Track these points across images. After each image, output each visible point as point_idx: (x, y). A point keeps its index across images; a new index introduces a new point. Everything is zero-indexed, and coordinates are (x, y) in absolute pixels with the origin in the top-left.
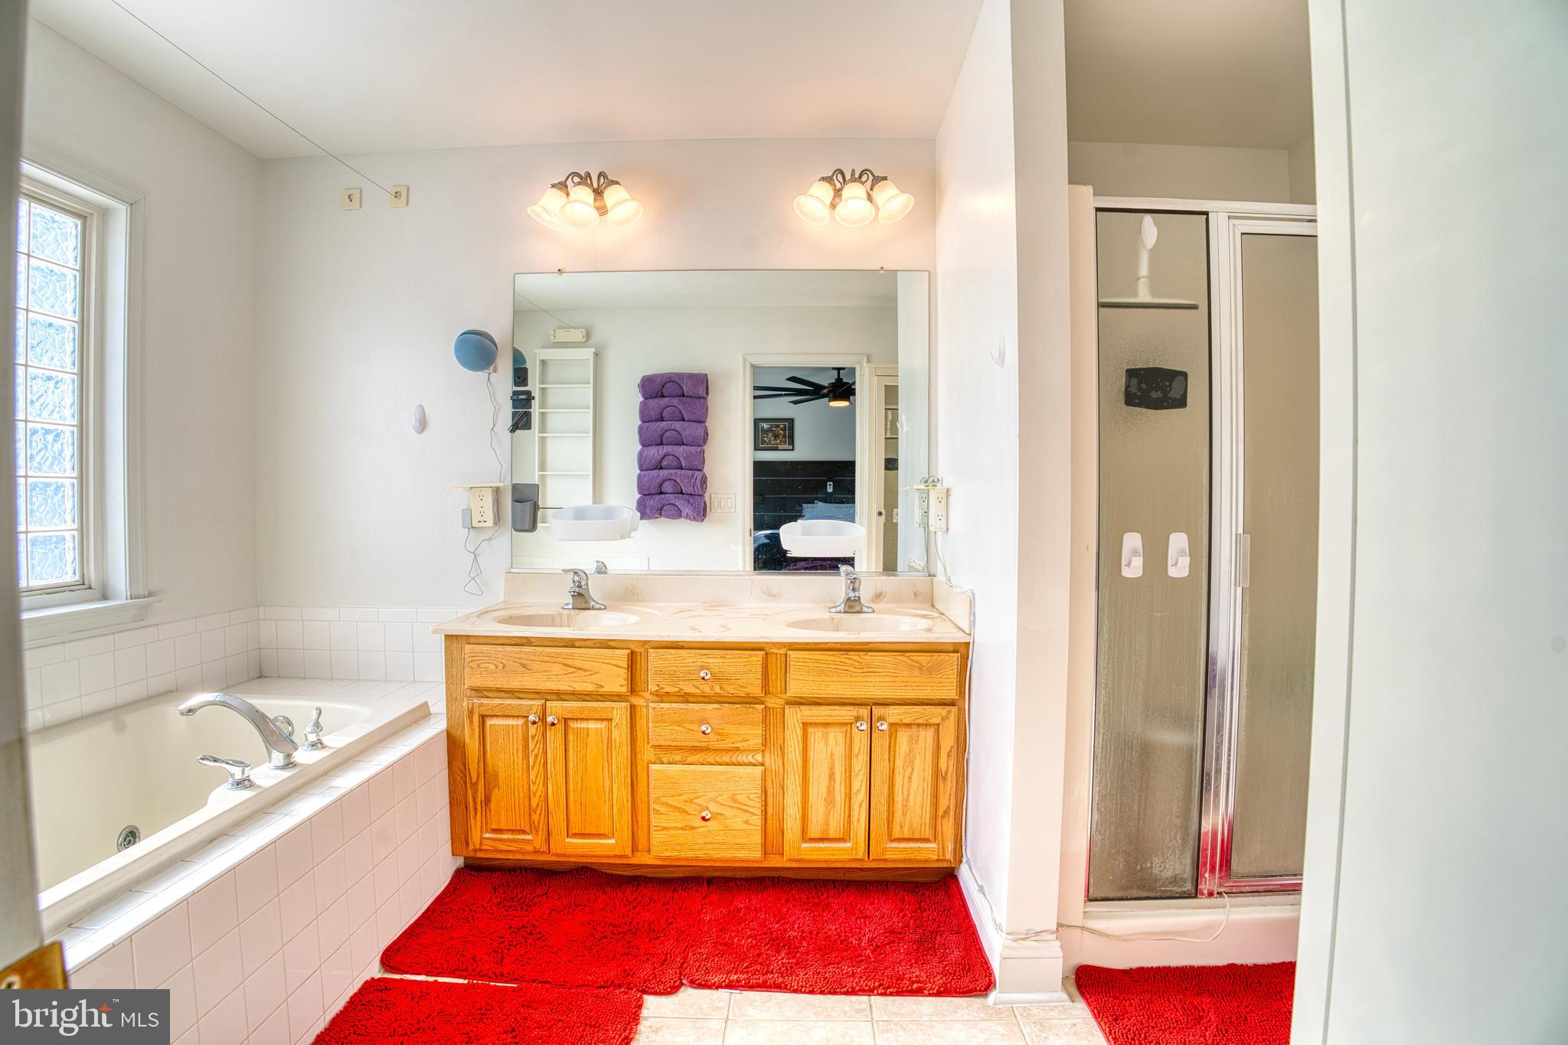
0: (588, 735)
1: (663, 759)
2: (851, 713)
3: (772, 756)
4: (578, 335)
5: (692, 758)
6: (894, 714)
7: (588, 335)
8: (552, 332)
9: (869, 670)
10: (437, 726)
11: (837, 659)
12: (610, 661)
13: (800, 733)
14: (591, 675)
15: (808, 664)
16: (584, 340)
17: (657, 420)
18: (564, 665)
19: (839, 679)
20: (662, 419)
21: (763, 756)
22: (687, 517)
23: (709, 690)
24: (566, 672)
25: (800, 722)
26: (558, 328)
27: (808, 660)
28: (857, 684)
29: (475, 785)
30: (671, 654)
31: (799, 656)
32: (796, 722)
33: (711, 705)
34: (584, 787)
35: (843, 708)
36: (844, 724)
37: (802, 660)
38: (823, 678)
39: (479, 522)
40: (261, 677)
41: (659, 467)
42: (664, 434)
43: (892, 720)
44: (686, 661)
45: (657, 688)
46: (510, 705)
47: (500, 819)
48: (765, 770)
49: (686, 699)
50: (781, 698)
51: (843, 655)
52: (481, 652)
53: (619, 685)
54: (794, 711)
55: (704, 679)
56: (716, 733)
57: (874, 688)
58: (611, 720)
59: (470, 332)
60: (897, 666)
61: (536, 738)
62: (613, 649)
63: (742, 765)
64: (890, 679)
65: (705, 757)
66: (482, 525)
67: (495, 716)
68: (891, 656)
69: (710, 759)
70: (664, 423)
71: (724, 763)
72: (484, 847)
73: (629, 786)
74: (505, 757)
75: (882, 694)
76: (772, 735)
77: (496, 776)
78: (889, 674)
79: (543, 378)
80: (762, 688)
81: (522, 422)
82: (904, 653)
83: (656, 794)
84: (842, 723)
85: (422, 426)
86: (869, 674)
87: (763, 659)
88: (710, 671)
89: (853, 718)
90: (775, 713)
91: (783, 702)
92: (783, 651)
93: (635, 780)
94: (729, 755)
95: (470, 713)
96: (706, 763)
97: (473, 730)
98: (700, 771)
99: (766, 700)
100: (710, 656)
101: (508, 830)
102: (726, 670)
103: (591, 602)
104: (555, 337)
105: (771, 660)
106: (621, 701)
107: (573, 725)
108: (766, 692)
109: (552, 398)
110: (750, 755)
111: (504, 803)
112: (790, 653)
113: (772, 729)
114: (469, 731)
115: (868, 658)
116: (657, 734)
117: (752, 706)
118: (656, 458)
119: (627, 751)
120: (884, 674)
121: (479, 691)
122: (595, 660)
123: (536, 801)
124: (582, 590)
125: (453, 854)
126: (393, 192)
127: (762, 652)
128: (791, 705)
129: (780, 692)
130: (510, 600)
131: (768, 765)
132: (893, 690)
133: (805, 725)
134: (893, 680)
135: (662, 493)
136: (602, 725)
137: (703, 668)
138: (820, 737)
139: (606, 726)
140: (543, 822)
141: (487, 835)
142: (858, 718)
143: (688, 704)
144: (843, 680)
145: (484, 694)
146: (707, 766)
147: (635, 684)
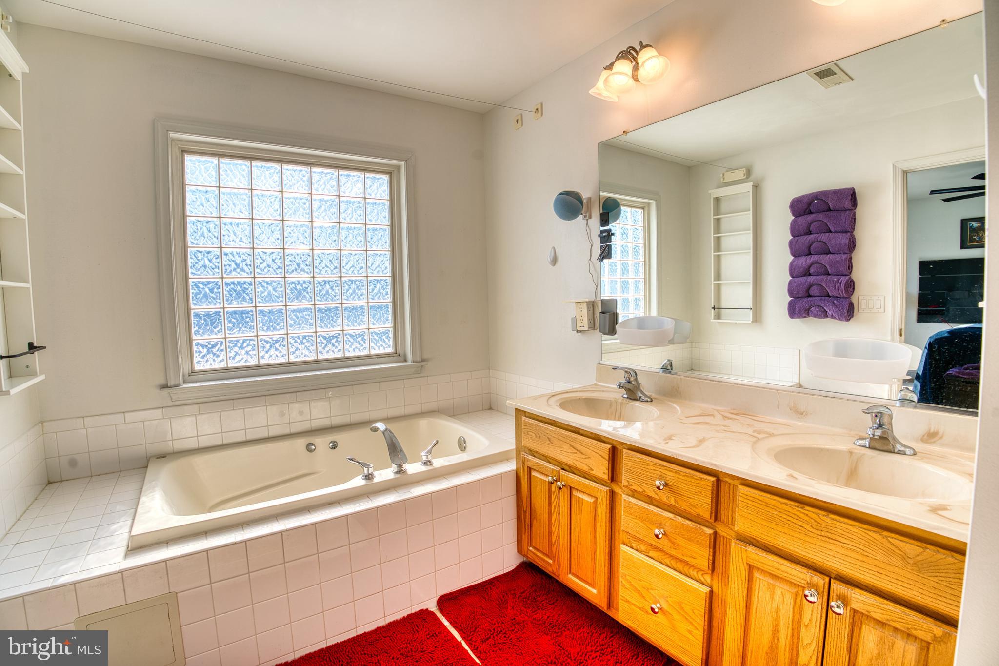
0: (583, 505)
1: (633, 544)
2: (802, 576)
3: (720, 583)
4: (740, 174)
5: (652, 553)
6: (860, 600)
7: (749, 172)
8: (722, 175)
9: (828, 534)
10: (511, 466)
11: (790, 510)
12: (598, 451)
13: (744, 574)
14: (585, 458)
15: (757, 505)
16: (745, 177)
17: (806, 234)
18: (571, 446)
19: (793, 534)
20: (810, 233)
21: (712, 579)
22: (832, 317)
24: (572, 452)
25: (745, 561)
26: (727, 171)
27: (757, 501)
28: (813, 546)
29: (525, 512)
30: (638, 458)
31: (749, 494)
32: (741, 561)
33: (667, 513)
34: (579, 542)
35: (793, 566)
36: (795, 584)
37: (751, 499)
38: (773, 525)
39: (581, 326)
40: (490, 409)
41: (808, 274)
42: (811, 245)
43: (855, 605)
44: (648, 467)
45: (627, 484)
46: (542, 465)
47: (537, 541)
48: (711, 592)
49: (650, 501)
50: (731, 529)
51: (798, 507)
52: (529, 423)
53: (604, 473)
54: (741, 548)
55: (659, 488)
56: (670, 540)
57: (834, 558)
58: (597, 498)
59: (561, 194)
60: (867, 544)
61: (555, 494)
62: (602, 443)
63: (692, 578)
64: (857, 556)
65: (663, 557)
66: (582, 329)
67: (535, 470)
68: (861, 528)
69: (667, 561)
70: (812, 236)
71: (677, 569)
72: (529, 556)
73: (607, 555)
74: (540, 501)
75: (844, 569)
76: (721, 562)
77: (535, 511)
78: (855, 548)
79: (717, 211)
80: (711, 513)
81: (606, 253)
82: (880, 530)
83: (623, 570)
84: (791, 583)
85: (554, 261)
86: (828, 540)
87: (713, 484)
88: (666, 483)
89: (805, 582)
90: (725, 543)
91: (733, 534)
92: (736, 482)
93: (613, 551)
94: (683, 565)
95: (524, 463)
96: (663, 562)
97: (526, 477)
98: (656, 568)
99: (717, 526)
100: (668, 469)
101: (541, 551)
102: (680, 486)
103: (639, 394)
104: (724, 179)
105: (724, 488)
106: (604, 485)
107: (575, 493)
108: (716, 519)
109: (724, 225)
110: (700, 574)
111: (539, 532)
112: (740, 487)
113: (721, 556)
114: (524, 476)
115: (829, 520)
116: (626, 522)
117: (702, 527)
118: (806, 267)
119: (606, 527)
120: (848, 546)
121: (530, 450)
122: (589, 447)
123: (554, 539)
124: (629, 386)
125: (518, 552)
126: (535, 110)
127: (713, 479)
128: (738, 542)
129: (730, 523)
130: (599, 384)
131: (715, 589)
132: (859, 571)
133: (750, 565)
134: (860, 558)
135: (810, 296)
136: (591, 500)
137: (661, 478)
138: (766, 586)
139: (594, 502)
140: (557, 555)
141: (531, 548)
142: (811, 585)
143: (650, 506)
144: (796, 535)
145: (533, 453)
146: (663, 566)
147: (614, 476)
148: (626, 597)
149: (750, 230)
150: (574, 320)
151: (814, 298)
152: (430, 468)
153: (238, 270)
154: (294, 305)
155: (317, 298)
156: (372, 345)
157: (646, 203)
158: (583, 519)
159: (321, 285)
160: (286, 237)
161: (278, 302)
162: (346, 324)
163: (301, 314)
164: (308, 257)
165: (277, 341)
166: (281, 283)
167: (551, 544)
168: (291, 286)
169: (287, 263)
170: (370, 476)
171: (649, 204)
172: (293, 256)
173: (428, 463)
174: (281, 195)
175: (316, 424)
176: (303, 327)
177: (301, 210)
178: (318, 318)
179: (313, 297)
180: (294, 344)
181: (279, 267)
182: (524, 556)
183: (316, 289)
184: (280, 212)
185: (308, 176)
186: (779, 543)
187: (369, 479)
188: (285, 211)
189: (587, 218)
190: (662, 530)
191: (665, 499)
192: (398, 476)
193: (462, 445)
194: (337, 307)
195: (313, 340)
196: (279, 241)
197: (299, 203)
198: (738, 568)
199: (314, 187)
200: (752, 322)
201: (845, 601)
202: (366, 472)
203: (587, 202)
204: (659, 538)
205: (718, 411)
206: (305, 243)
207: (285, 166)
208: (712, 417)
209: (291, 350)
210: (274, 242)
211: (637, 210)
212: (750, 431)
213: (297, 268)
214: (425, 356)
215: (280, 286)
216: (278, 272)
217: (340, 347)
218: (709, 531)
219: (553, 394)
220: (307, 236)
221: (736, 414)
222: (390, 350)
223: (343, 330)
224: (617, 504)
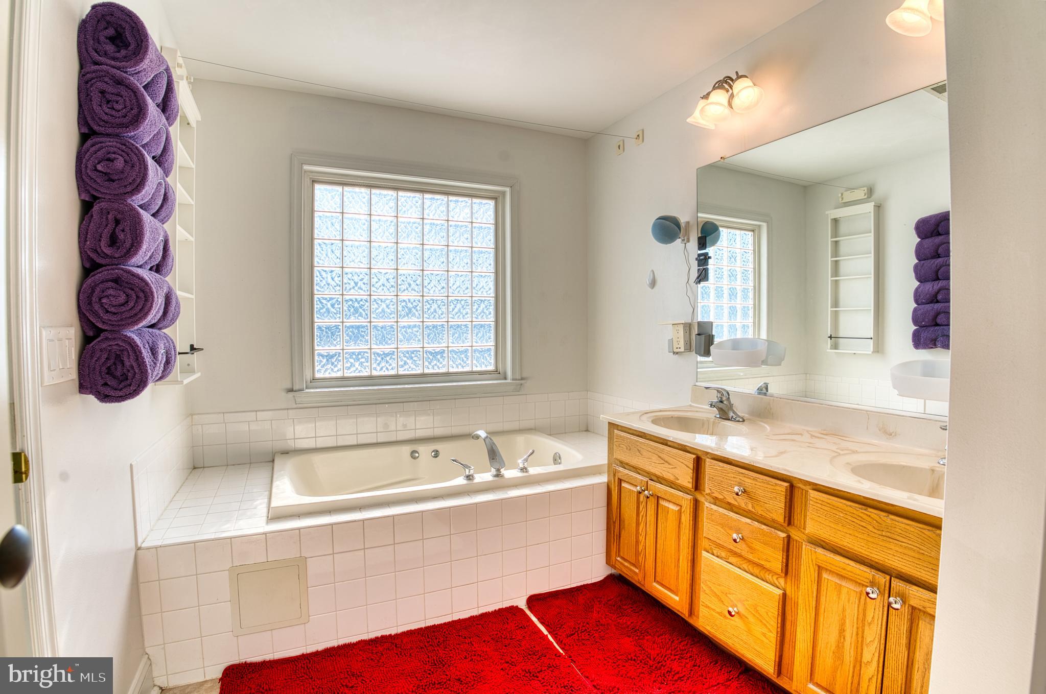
0: (668, 513)
1: (714, 551)
2: (866, 575)
3: (793, 585)
4: (860, 194)
5: (733, 559)
7: (870, 192)
8: (840, 195)
9: (889, 534)
10: (603, 479)
11: (855, 512)
12: (684, 461)
13: (814, 575)
14: (672, 468)
15: (827, 509)
16: (866, 197)
17: (933, 257)
18: (660, 457)
19: (856, 534)
21: (786, 583)
23: (744, 505)
24: (659, 463)
25: (814, 563)
26: (846, 191)
27: (826, 505)
28: (876, 547)
29: (614, 523)
30: (719, 466)
31: (818, 497)
32: (810, 562)
33: (745, 519)
34: (664, 550)
35: (858, 566)
36: (859, 584)
37: (820, 502)
38: (840, 528)
39: (677, 348)
40: (587, 430)
41: (935, 300)
42: (939, 270)
43: (913, 602)
44: (729, 475)
45: (710, 492)
46: (632, 476)
47: (625, 552)
48: (784, 595)
49: (730, 507)
50: (803, 533)
51: (862, 509)
52: (621, 436)
53: (688, 482)
54: (811, 550)
55: (737, 494)
56: (747, 544)
57: (894, 557)
58: (681, 506)
59: (659, 218)
60: (923, 542)
61: (643, 504)
62: (687, 454)
63: (767, 582)
64: (913, 554)
65: (741, 562)
66: (678, 350)
67: (625, 481)
68: (917, 527)
69: (745, 566)
70: (940, 260)
71: (754, 574)
72: (617, 566)
73: (689, 562)
74: (629, 511)
75: (903, 567)
76: (794, 566)
77: (624, 521)
78: (912, 547)
79: (835, 233)
80: (785, 517)
81: (703, 276)
82: (934, 529)
83: (704, 576)
84: (856, 582)
85: (653, 284)
86: (888, 539)
87: (786, 490)
88: (744, 489)
89: (868, 581)
90: (798, 546)
91: (805, 537)
92: (807, 488)
93: (695, 559)
94: (759, 569)
95: (614, 475)
96: (742, 567)
97: (617, 488)
98: (734, 572)
99: (790, 530)
100: (746, 476)
101: (628, 561)
102: (757, 492)
103: (731, 414)
104: (842, 199)
105: (797, 494)
106: (688, 494)
107: (662, 502)
108: (789, 524)
109: (843, 248)
110: (775, 578)
111: (626, 542)
112: (811, 491)
113: (794, 559)
114: (615, 487)
115: (889, 521)
116: (708, 528)
117: (776, 531)
118: (933, 293)
119: (689, 534)
120: (906, 545)
121: (621, 462)
122: (675, 458)
123: (641, 548)
124: (721, 405)
125: (607, 563)
126: (636, 136)
127: (786, 484)
128: (809, 544)
129: (802, 527)
130: (693, 404)
131: (788, 592)
132: (916, 569)
133: (819, 567)
134: (917, 556)
135: (937, 325)
136: (676, 508)
137: (740, 485)
138: (834, 586)
139: (678, 510)
140: (643, 564)
141: (619, 559)
142: (873, 584)
143: (730, 512)
144: (860, 536)
145: (623, 464)
146: (740, 571)
147: (697, 484)
148: (706, 603)
149: (871, 253)
150: (671, 342)
151: (942, 327)
152: (525, 474)
153: (356, 288)
154: (404, 322)
155: (425, 316)
156: (475, 362)
157: (756, 225)
158: (668, 527)
159: (429, 304)
160: (400, 259)
161: (390, 318)
162: (452, 341)
163: (410, 330)
164: (418, 277)
165: (388, 355)
166: (393, 300)
167: (637, 553)
168: (402, 304)
169: (399, 282)
170: (471, 477)
171: (759, 226)
172: (405, 276)
173: (525, 470)
174: (396, 220)
175: (420, 434)
176: (412, 342)
177: (414, 233)
178: (426, 334)
179: (421, 315)
180: (403, 358)
181: (392, 286)
182: (613, 567)
183: (425, 307)
184: (395, 236)
185: (420, 202)
186: (845, 544)
187: (470, 479)
188: (399, 234)
189: (685, 242)
190: (740, 535)
191: (743, 505)
192: (496, 479)
193: (557, 459)
194: (442, 325)
195: (420, 355)
196: (393, 262)
197: (411, 227)
198: (808, 569)
199: (426, 212)
200: (873, 352)
201: (904, 599)
202: (467, 473)
203: (686, 226)
204: (736, 542)
205: (808, 431)
206: (417, 264)
207: (401, 193)
208: (800, 436)
209: (400, 363)
210: (389, 263)
211: (747, 233)
212: (834, 448)
213: (408, 286)
214: (524, 375)
215: (393, 303)
216: (391, 291)
217: (445, 362)
218: (784, 535)
219: (646, 412)
220: (418, 258)
221: (826, 435)
222: (491, 368)
223: (448, 347)
224: (700, 512)
